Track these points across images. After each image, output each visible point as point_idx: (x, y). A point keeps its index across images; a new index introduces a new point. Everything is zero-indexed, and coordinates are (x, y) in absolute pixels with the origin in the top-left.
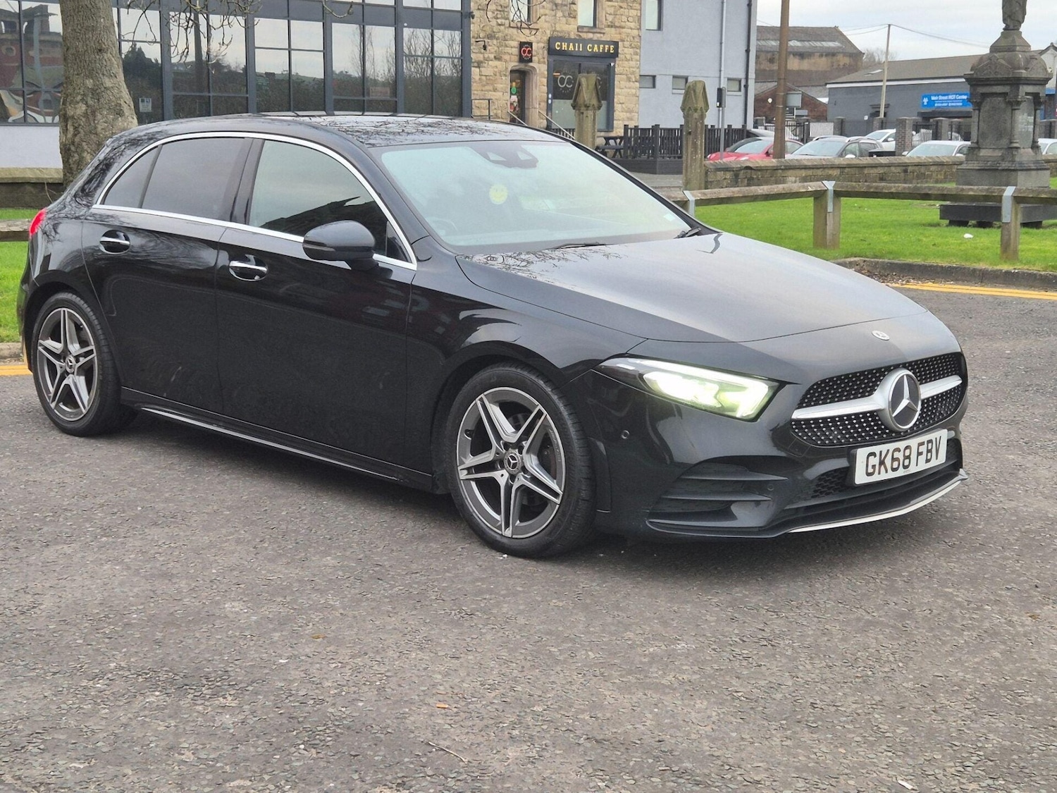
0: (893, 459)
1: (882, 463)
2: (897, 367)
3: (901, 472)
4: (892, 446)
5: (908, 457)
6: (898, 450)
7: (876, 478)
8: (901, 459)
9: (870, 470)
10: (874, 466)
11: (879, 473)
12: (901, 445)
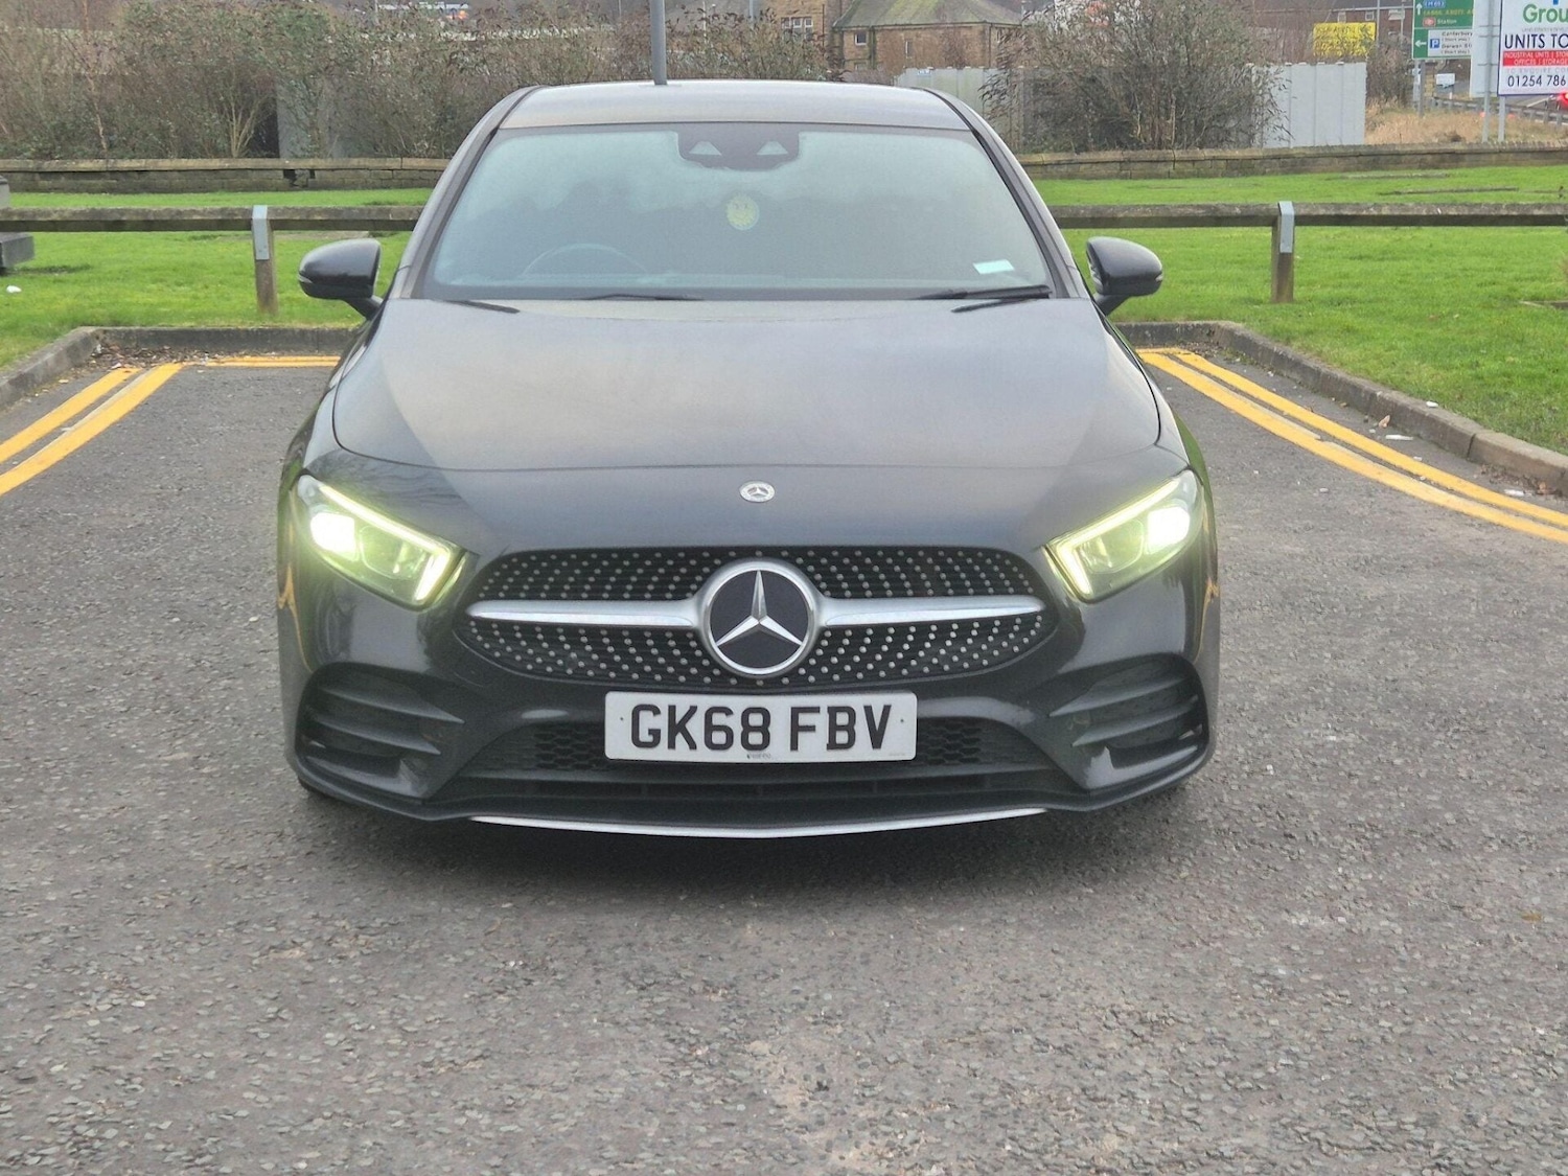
0: (710, 728)
1: (677, 727)
2: (746, 553)
3: (737, 755)
4: (704, 702)
5: (764, 729)
6: (728, 712)
7: (661, 753)
8: (738, 730)
9: (645, 737)
10: (655, 733)
11: (672, 745)
12: (738, 703)
